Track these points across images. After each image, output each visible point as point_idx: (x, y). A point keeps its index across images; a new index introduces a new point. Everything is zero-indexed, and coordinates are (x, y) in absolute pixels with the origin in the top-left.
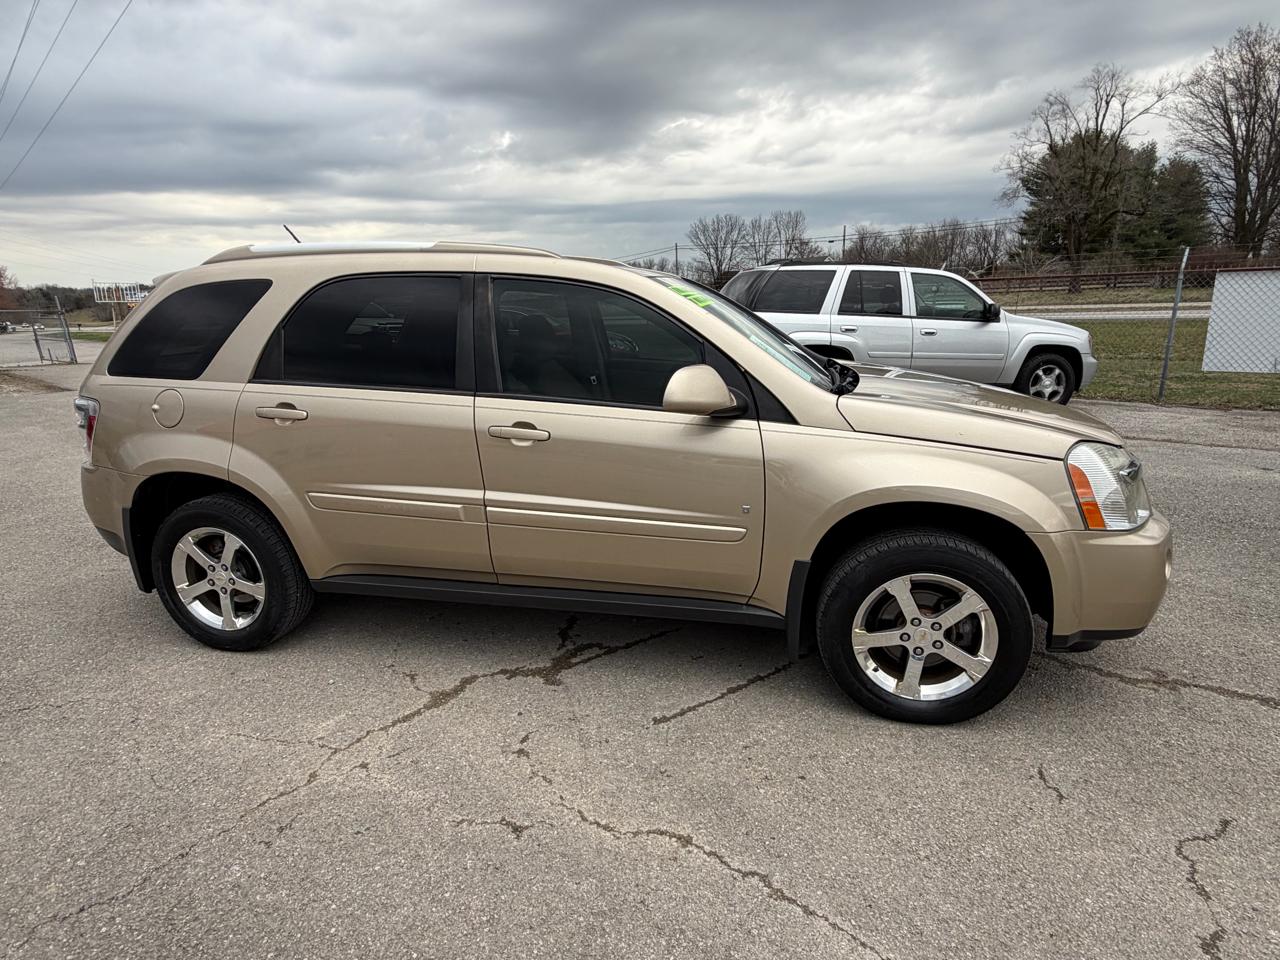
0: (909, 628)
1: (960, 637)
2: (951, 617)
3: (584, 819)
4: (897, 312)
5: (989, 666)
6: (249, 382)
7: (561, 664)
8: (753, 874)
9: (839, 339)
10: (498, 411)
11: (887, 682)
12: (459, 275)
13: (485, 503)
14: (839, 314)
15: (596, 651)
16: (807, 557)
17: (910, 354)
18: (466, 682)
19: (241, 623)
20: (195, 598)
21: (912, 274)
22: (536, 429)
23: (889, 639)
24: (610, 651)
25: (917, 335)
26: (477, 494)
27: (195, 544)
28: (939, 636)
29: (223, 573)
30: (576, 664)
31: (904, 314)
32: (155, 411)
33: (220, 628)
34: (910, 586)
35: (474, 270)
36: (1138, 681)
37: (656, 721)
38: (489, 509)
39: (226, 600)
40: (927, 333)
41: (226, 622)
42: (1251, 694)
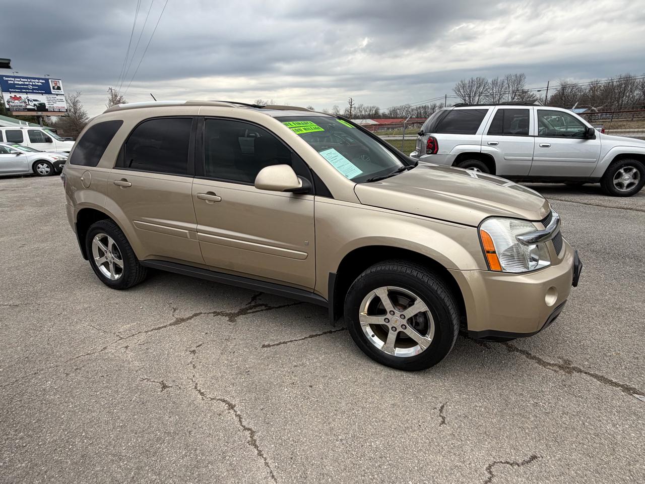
0: (388, 316)
1: (417, 324)
2: (411, 312)
3: (196, 388)
4: (526, 134)
5: (430, 343)
6: (113, 168)
7: (243, 312)
8: (249, 429)
9: (486, 149)
10: (200, 185)
11: (378, 343)
12: (192, 117)
13: (198, 231)
14: (487, 135)
15: (263, 307)
16: (335, 271)
17: (531, 158)
18: (196, 315)
19: (117, 277)
20: (102, 264)
21: (538, 110)
22: (215, 195)
23: (379, 320)
24: (270, 308)
25: (537, 147)
26: (194, 226)
27: (99, 240)
28: (405, 322)
29: (110, 254)
30: (249, 313)
31: (530, 134)
32: (82, 180)
33: (110, 278)
34: (387, 293)
35: (199, 114)
36: (549, 364)
37: (264, 346)
38: (198, 233)
39: (111, 266)
40: (544, 146)
41: (112, 275)
42: (621, 383)
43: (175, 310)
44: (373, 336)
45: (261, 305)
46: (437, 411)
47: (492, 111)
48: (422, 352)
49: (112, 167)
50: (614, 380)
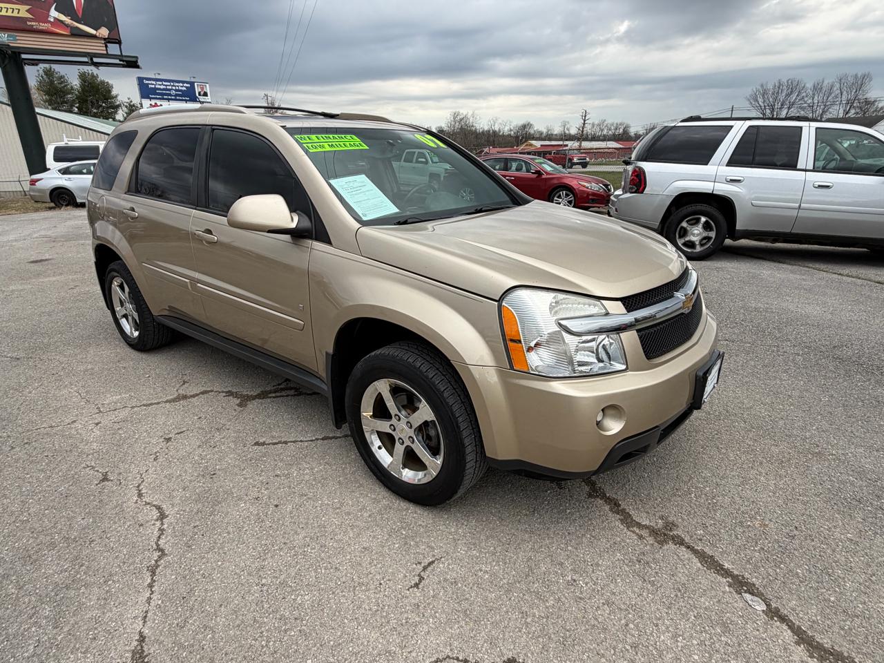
0: (394, 421)
2: (417, 419)
4: (791, 165)
5: (440, 468)
6: (126, 194)
8: (161, 550)
9: (722, 189)
11: (385, 458)
12: (199, 127)
13: (198, 281)
14: (727, 166)
15: (292, 392)
16: (331, 351)
17: (798, 205)
18: (203, 393)
19: (136, 333)
20: (123, 316)
21: (817, 128)
22: (212, 234)
23: (383, 426)
24: (299, 395)
25: (809, 187)
27: (117, 286)
28: (412, 432)
29: (128, 304)
31: (798, 167)
32: (98, 208)
33: (130, 335)
34: (389, 388)
35: (207, 123)
37: (257, 444)
38: (199, 285)
39: (130, 318)
40: (820, 186)
41: (131, 332)
42: (736, 572)
43: (184, 382)
44: (380, 448)
45: (291, 389)
46: (420, 567)
47: (738, 130)
48: (431, 479)
49: (124, 192)
50: (726, 565)
